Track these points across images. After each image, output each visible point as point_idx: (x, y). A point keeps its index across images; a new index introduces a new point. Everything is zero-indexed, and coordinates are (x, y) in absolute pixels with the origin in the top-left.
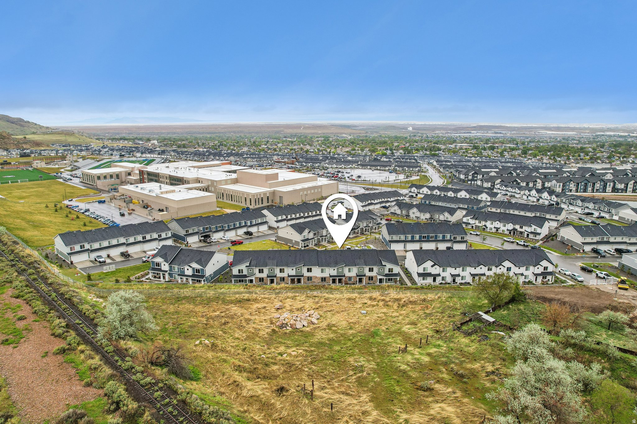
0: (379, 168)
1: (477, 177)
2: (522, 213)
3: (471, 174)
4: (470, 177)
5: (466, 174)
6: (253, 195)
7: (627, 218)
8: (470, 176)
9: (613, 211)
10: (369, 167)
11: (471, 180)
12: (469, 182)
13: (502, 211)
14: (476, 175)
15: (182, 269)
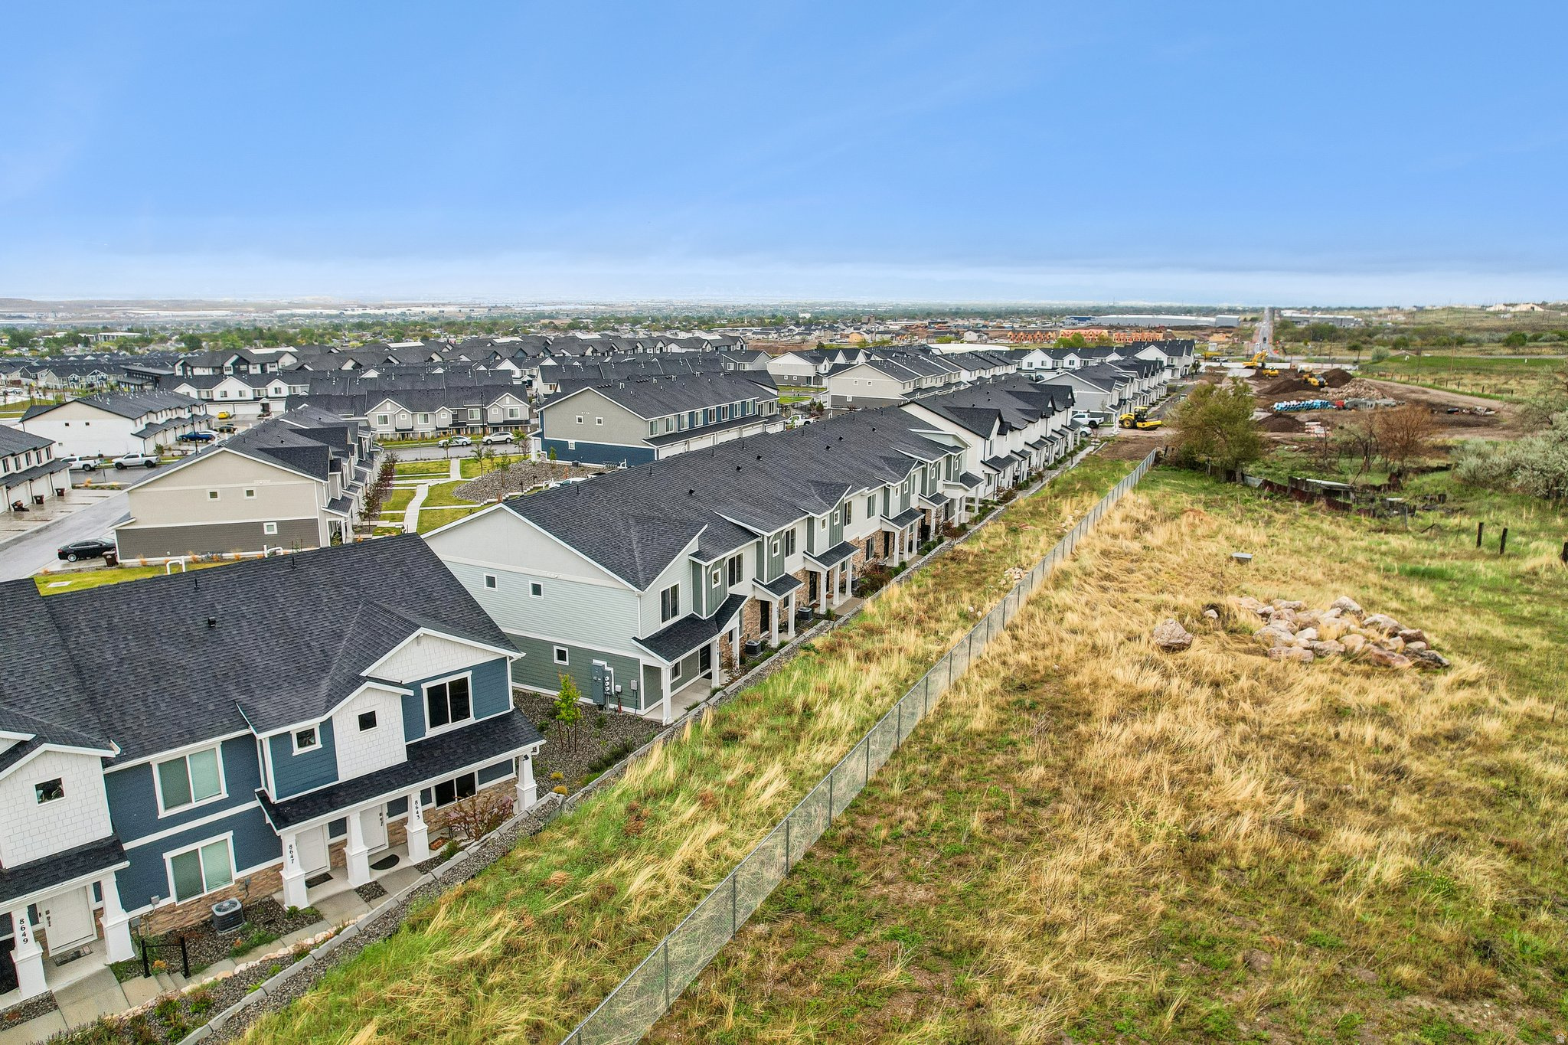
3: (228, 364)
14: (243, 367)
15: (305, 738)
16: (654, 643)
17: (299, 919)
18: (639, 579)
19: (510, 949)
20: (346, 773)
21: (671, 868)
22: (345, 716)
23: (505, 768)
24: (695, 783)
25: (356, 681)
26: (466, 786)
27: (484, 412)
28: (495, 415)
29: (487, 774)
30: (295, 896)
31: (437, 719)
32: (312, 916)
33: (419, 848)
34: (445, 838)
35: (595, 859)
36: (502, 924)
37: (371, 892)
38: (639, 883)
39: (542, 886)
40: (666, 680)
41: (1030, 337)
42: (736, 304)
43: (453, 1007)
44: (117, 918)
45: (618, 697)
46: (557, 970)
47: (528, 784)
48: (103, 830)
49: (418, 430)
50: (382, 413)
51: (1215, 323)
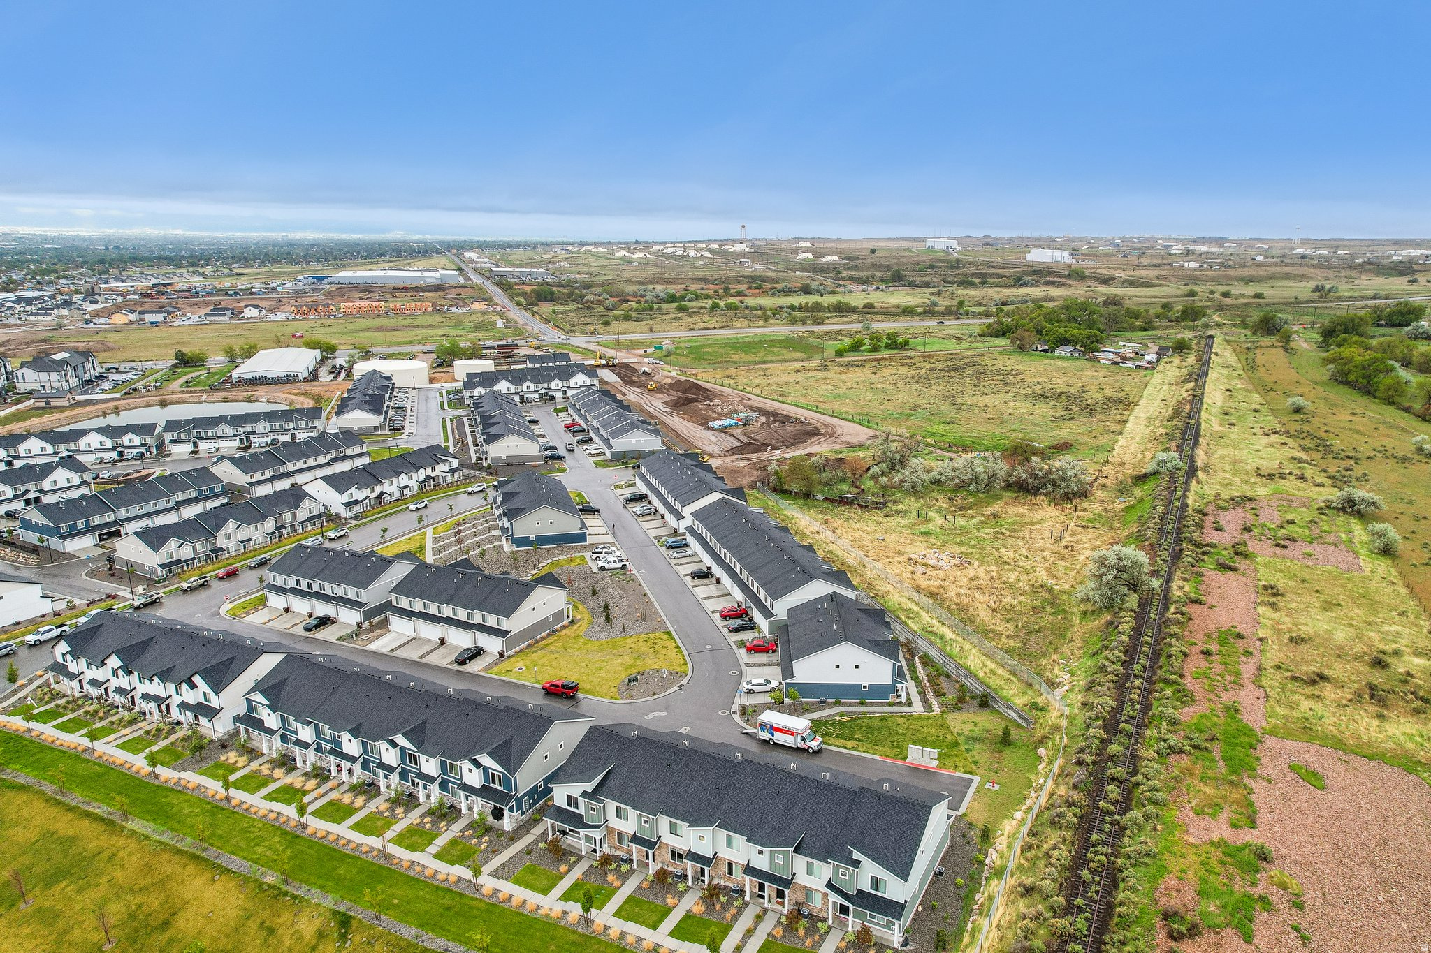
41: (313, 311)
50: (227, 532)
51: (441, 280)
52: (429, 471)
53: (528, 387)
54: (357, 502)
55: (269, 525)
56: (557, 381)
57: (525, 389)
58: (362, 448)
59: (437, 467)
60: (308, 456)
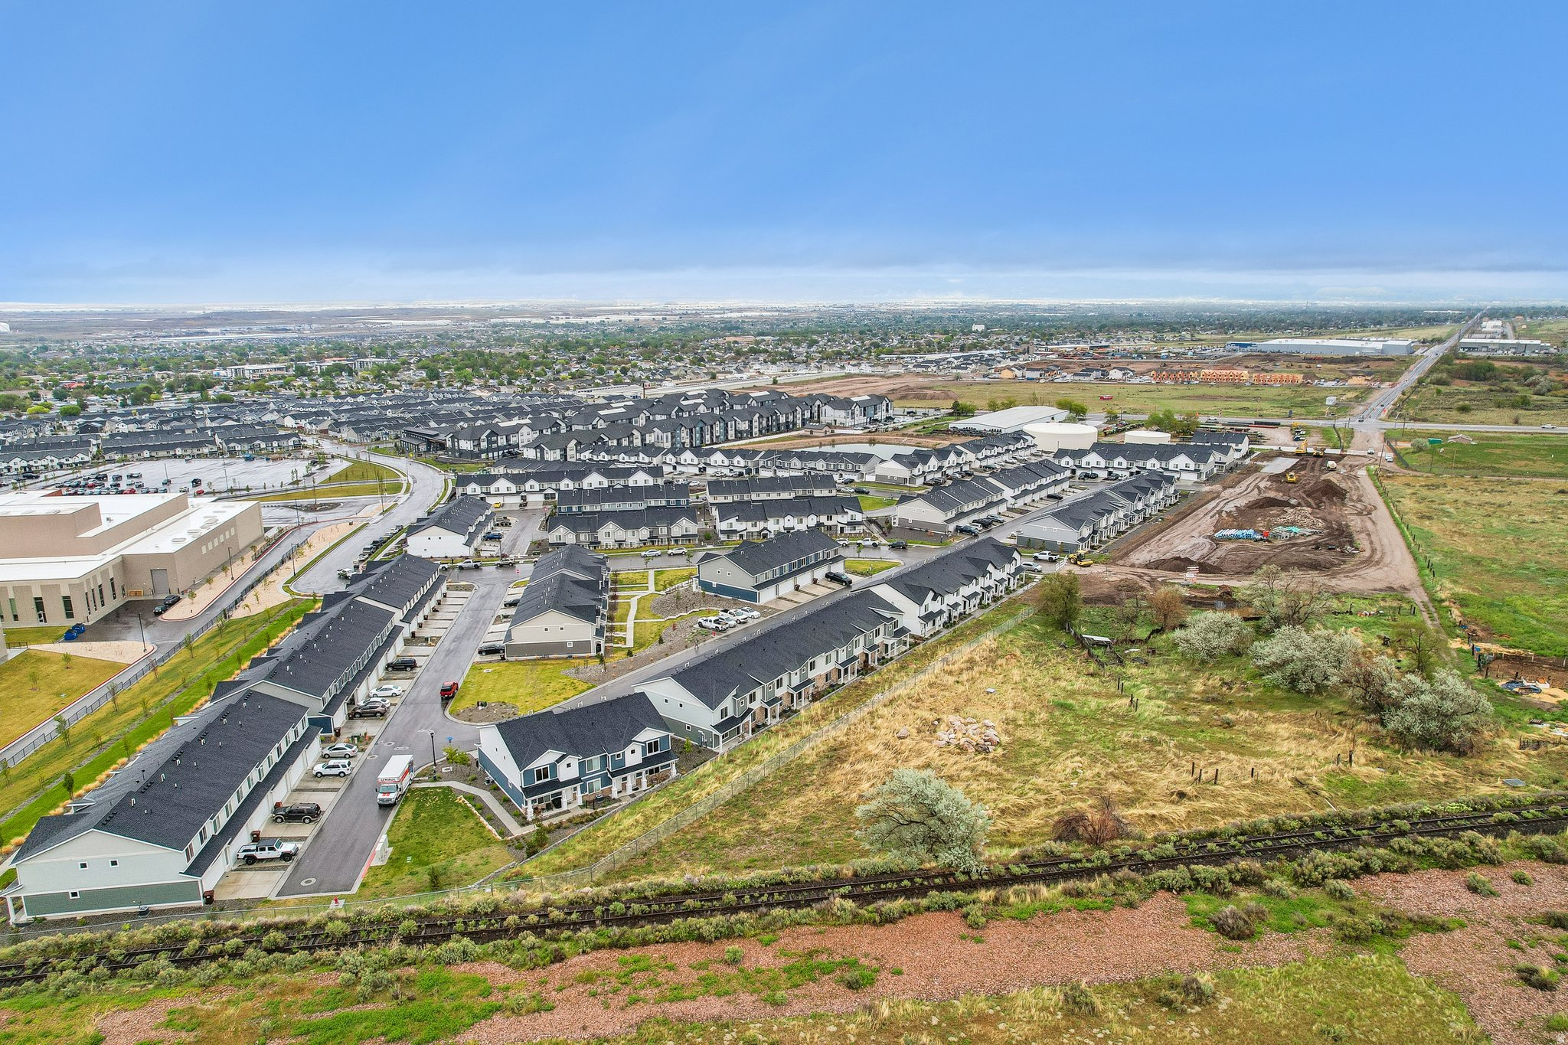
0: (179, 451)
1: (496, 442)
2: (774, 496)
3: (483, 437)
4: (484, 445)
5: (477, 441)
6: (74, 585)
7: (889, 475)
8: (484, 441)
9: (863, 468)
10: (146, 454)
11: (487, 451)
12: (483, 456)
13: (736, 499)
14: (494, 438)
15: (618, 756)
16: (716, 727)
17: (615, 801)
18: (712, 706)
19: (666, 805)
20: (627, 765)
21: (704, 793)
22: (628, 751)
23: (668, 765)
24: (716, 773)
25: (631, 742)
26: (657, 770)
27: (669, 530)
28: (676, 531)
29: (662, 767)
30: (615, 795)
31: (650, 752)
32: (619, 800)
33: (644, 786)
34: (651, 783)
35: (686, 790)
36: (665, 800)
37: (633, 796)
38: (695, 795)
39: (674, 794)
40: (721, 740)
41: (1172, 376)
42: (916, 308)
43: (654, 814)
44: (579, 795)
45: (706, 743)
46: (675, 809)
47: (674, 771)
48: (577, 775)
49: (629, 541)
50: (607, 530)
51: (1382, 351)
52: (823, 519)
53: (1120, 464)
54: (735, 532)
55: (644, 533)
56: (1153, 461)
57: (1116, 465)
58: (831, 492)
59: (834, 517)
60: (773, 490)
